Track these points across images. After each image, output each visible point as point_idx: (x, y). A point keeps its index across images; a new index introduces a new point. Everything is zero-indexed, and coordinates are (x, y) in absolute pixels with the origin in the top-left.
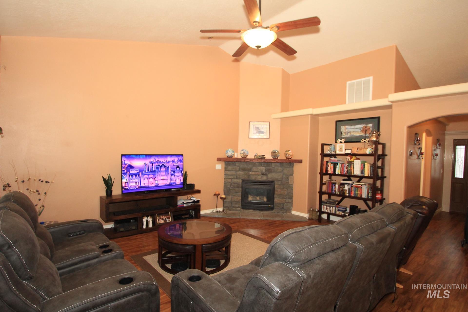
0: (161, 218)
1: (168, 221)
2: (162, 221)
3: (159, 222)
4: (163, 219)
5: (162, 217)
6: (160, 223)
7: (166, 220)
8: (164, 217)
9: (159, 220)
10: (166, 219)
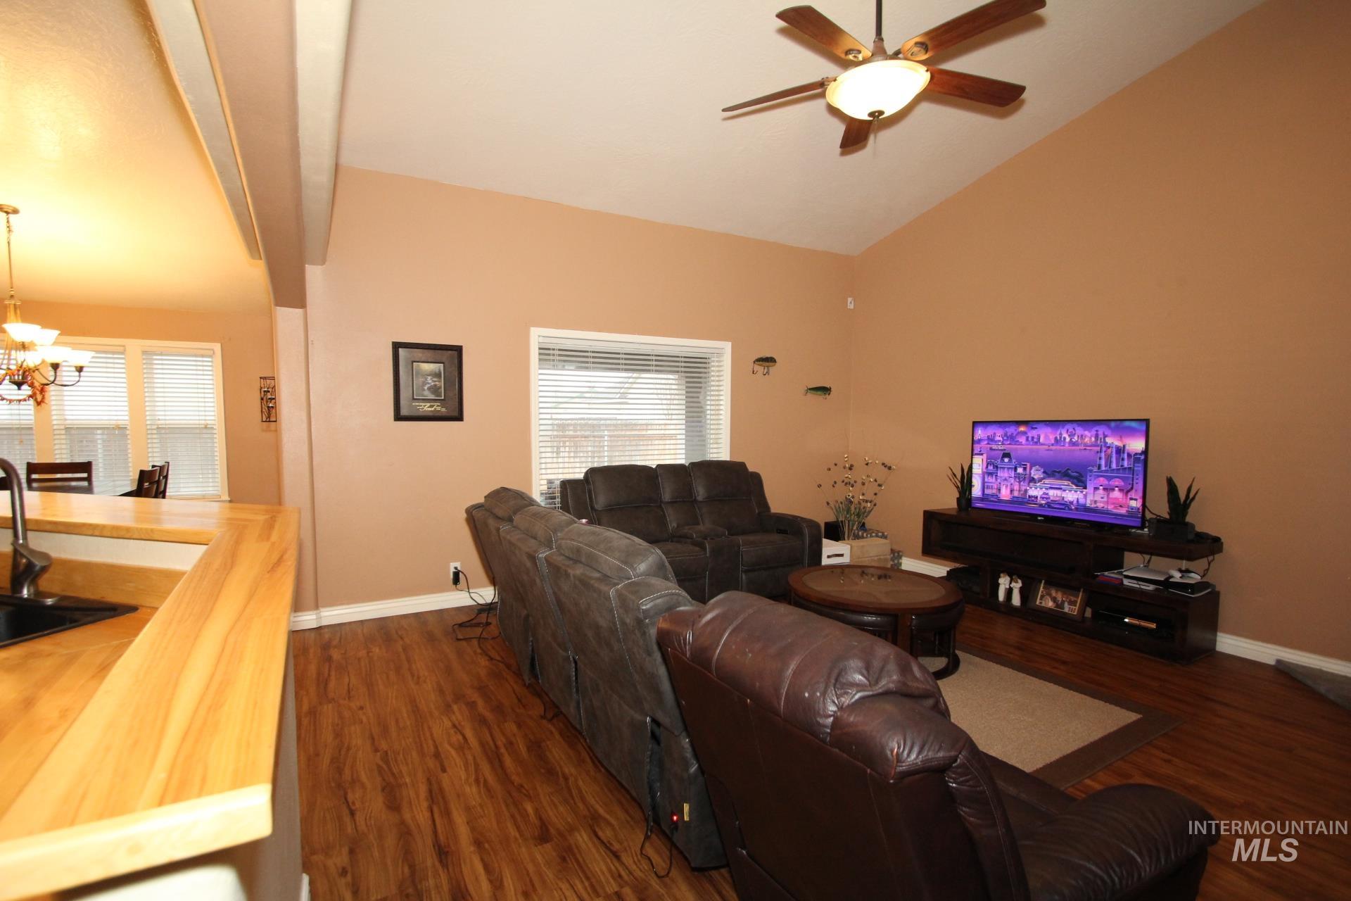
0: (1050, 595)
1: (1067, 608)
2: (1050, 604)
3: (1041, 603)
4: (1054, 600)
5: (1053, 593)
6: (1043, 605)
7: (1061, 606)
8: (1059, 597)
9: (1042, 597)
10: (1063, 602)
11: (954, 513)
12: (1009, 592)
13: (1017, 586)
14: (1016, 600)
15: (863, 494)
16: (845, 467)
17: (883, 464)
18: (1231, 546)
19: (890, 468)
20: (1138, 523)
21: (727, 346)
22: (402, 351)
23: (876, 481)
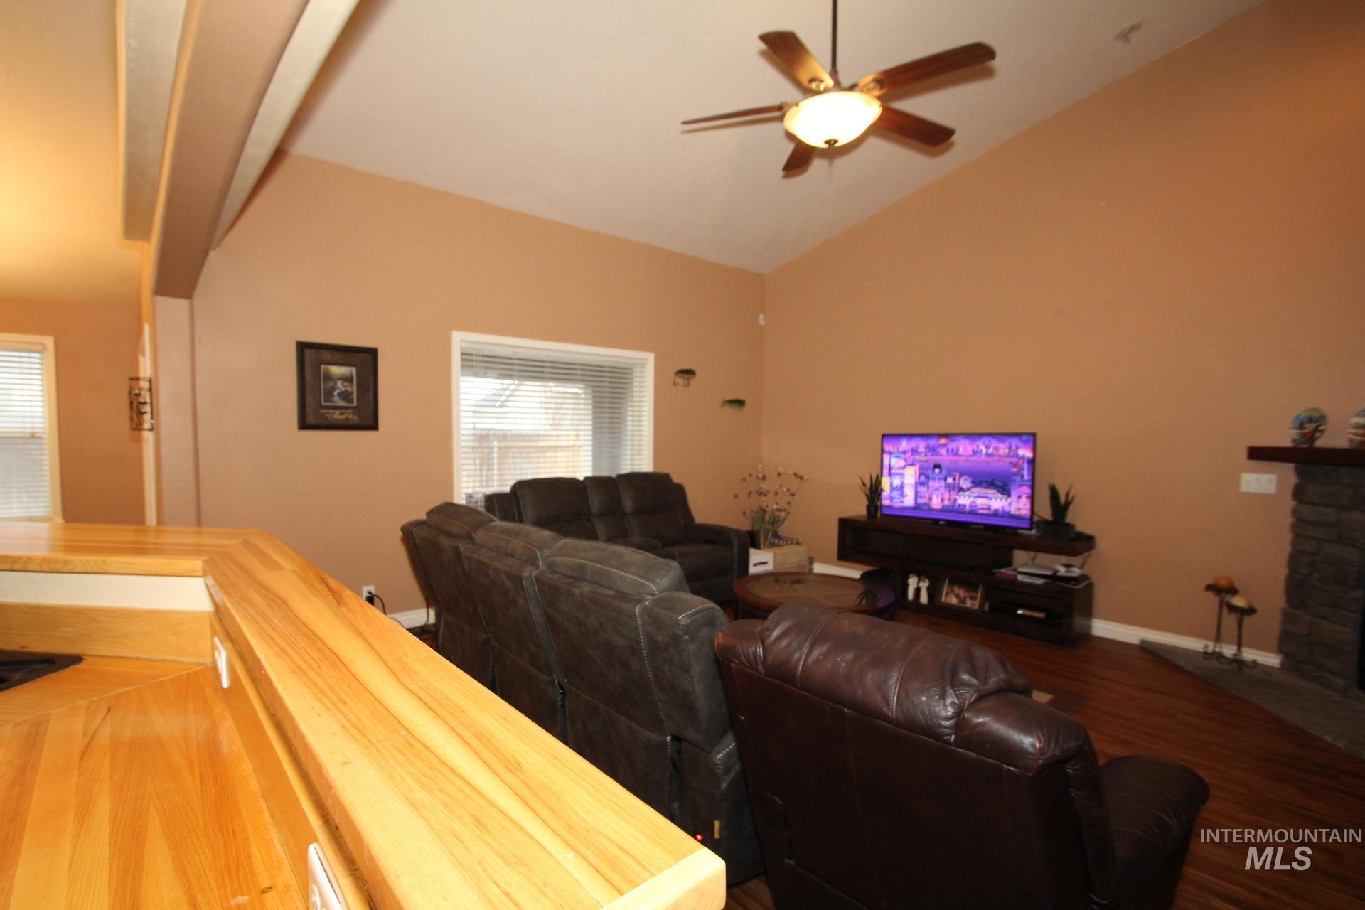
0: (953, 592)
1: (969, 604)
2: (954, 600)
3: (946, 600)
4: (957, 596)
5: (957, 590)
6: (948, 601)
7: (963, 601)
8: (962, 593)
9: (947, 594)
10: (965, 598)
11: (864, 519)
12: (918, 591)
13: (924, 585)
14: (924, 599)
15: (777, 504)
16: (758, 478)
17: (795, 475)
18: (1102, 544)
19: (801, 478)
20: (1027, 525)
21: (650, 358)
22: (307, 351)
23: (788, 490)
